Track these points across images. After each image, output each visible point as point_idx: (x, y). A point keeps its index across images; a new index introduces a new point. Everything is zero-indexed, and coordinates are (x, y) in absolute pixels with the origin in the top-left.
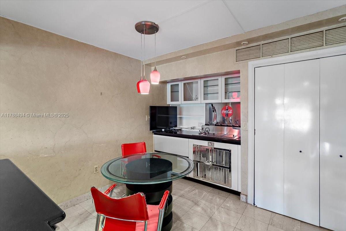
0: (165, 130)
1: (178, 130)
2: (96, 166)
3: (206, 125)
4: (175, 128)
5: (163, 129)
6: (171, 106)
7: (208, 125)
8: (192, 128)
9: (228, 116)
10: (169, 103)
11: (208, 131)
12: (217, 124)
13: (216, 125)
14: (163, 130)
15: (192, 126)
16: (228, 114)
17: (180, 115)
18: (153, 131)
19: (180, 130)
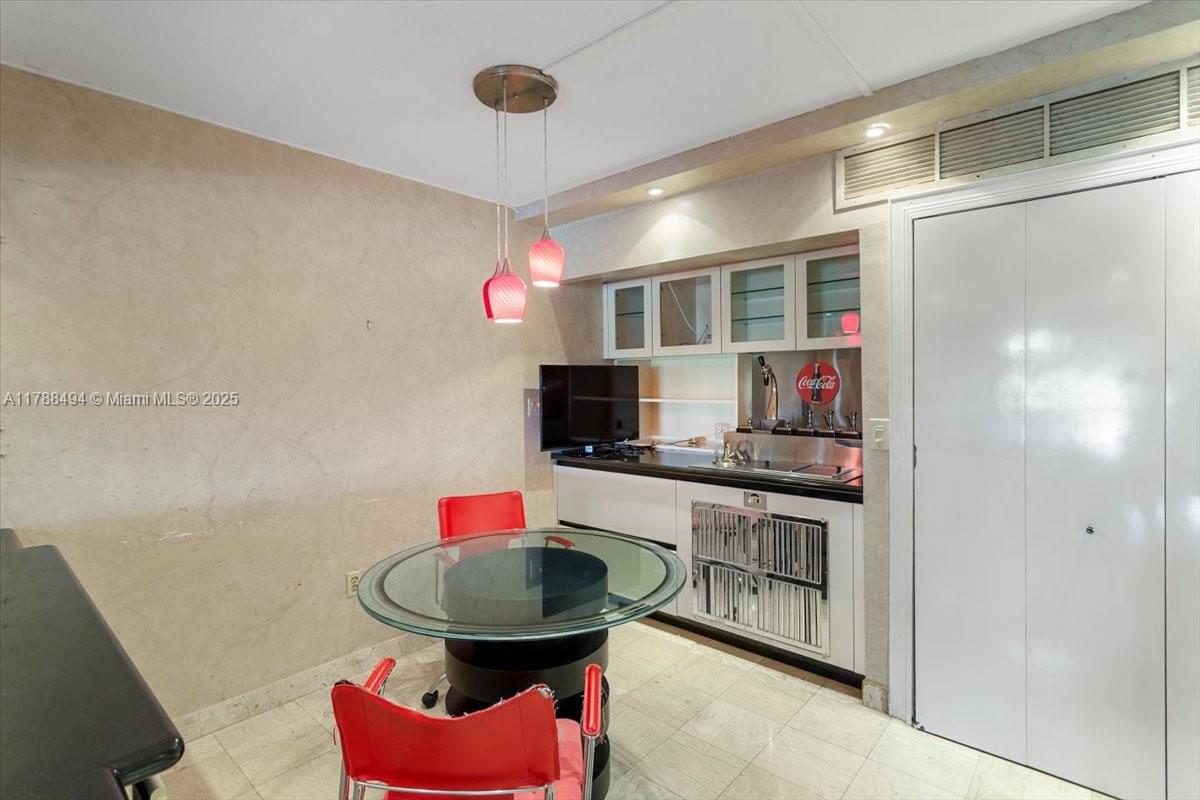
0: (594, 449)
1: (642, 448)
2: (352, 573)
3: (739, 430)
4: (632, 443)
5: (589, 444)
6: (616, 364)
7: (748, 431)
8: (691, 443)
9: (819, 398)
10: (611, 352)
11: (749, 453)
12: (778, 429)
13: (774, 432)
14: (589, 449)
15: (693, 435)
16: (819, 391)
17: (651, 397)
18: (555, 451)
19: (649, 448)
